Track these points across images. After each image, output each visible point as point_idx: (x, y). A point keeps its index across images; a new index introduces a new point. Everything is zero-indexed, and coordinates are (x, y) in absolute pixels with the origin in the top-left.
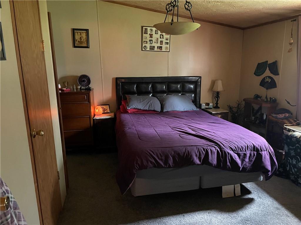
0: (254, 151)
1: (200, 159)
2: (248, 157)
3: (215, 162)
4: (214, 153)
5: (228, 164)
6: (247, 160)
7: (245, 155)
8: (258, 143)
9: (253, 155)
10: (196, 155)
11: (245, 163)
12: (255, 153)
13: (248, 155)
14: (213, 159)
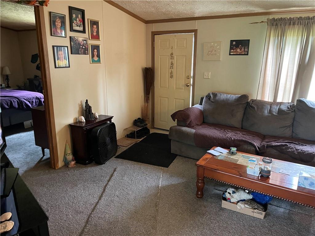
0: (37, 99)
1: (8, 105)
2: (34, 103)
3: (17, 106)
4: (15, 102)
5: (24, 106)
6: (34, 104)
7: (33, 102)
8: (38, 96)
9: (37, 101)
10: (5, 104)
11: (33, 106)
12: (38, 100)
13: (34, 102)
14: (16, 105)
